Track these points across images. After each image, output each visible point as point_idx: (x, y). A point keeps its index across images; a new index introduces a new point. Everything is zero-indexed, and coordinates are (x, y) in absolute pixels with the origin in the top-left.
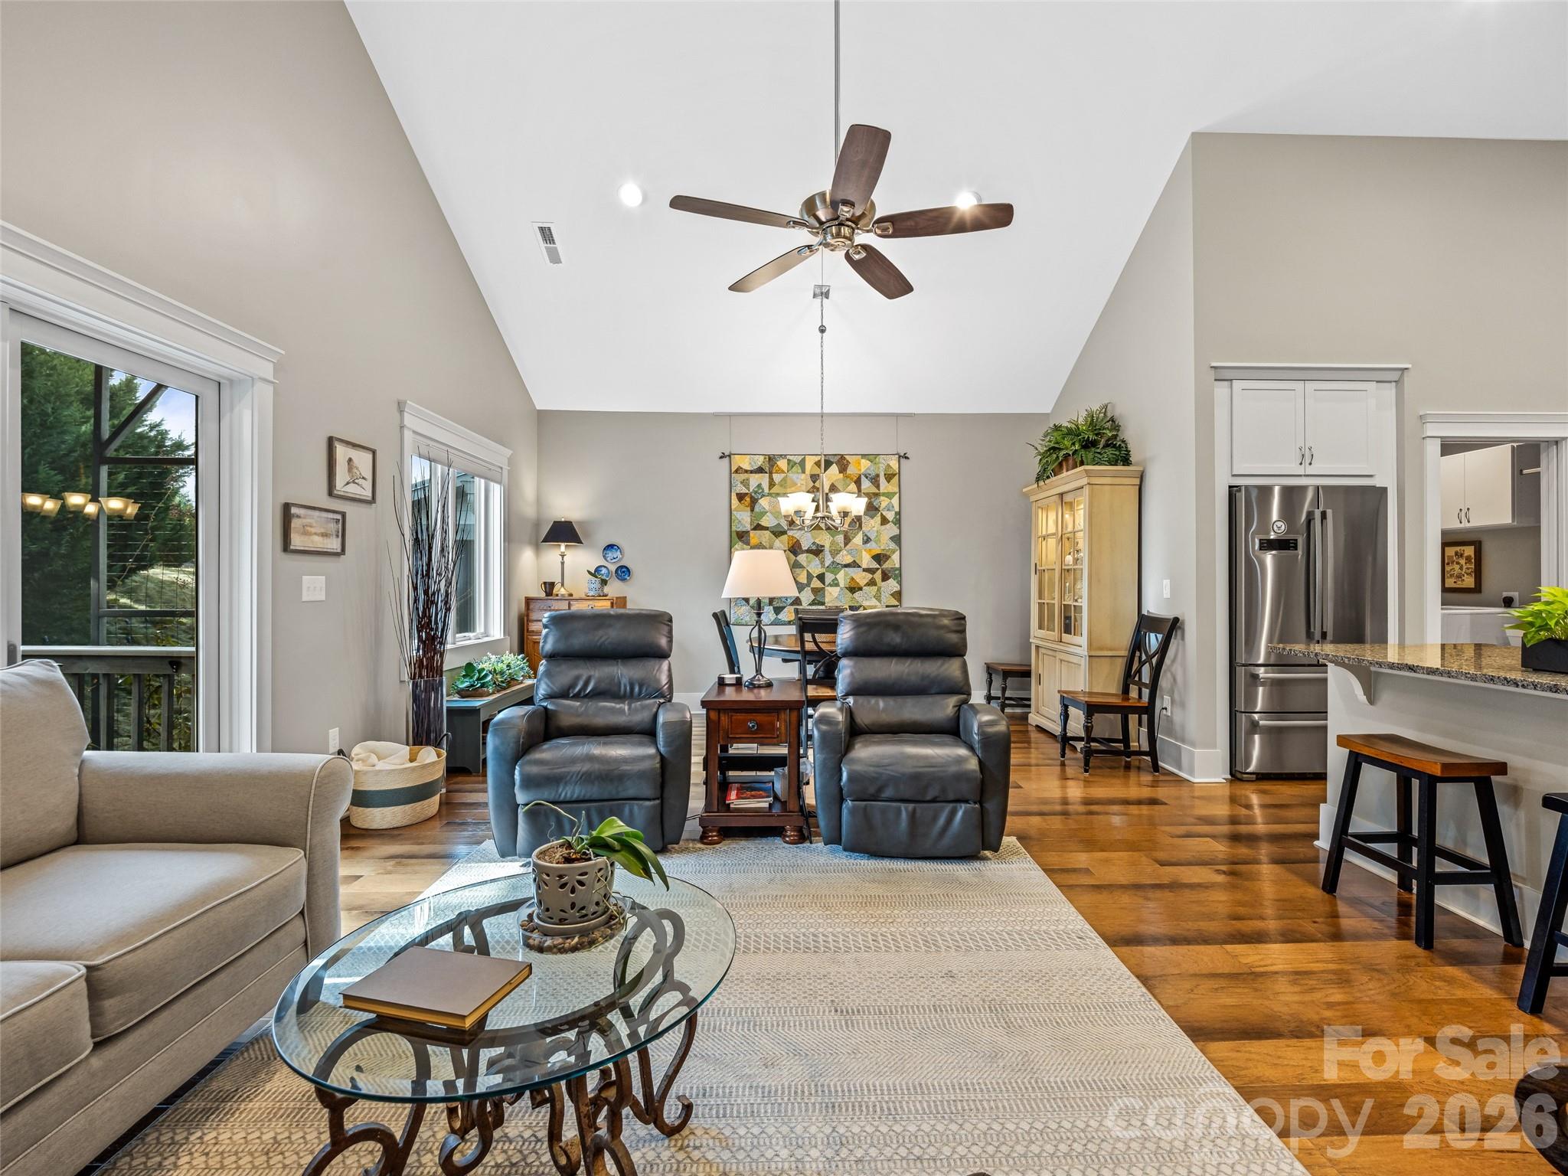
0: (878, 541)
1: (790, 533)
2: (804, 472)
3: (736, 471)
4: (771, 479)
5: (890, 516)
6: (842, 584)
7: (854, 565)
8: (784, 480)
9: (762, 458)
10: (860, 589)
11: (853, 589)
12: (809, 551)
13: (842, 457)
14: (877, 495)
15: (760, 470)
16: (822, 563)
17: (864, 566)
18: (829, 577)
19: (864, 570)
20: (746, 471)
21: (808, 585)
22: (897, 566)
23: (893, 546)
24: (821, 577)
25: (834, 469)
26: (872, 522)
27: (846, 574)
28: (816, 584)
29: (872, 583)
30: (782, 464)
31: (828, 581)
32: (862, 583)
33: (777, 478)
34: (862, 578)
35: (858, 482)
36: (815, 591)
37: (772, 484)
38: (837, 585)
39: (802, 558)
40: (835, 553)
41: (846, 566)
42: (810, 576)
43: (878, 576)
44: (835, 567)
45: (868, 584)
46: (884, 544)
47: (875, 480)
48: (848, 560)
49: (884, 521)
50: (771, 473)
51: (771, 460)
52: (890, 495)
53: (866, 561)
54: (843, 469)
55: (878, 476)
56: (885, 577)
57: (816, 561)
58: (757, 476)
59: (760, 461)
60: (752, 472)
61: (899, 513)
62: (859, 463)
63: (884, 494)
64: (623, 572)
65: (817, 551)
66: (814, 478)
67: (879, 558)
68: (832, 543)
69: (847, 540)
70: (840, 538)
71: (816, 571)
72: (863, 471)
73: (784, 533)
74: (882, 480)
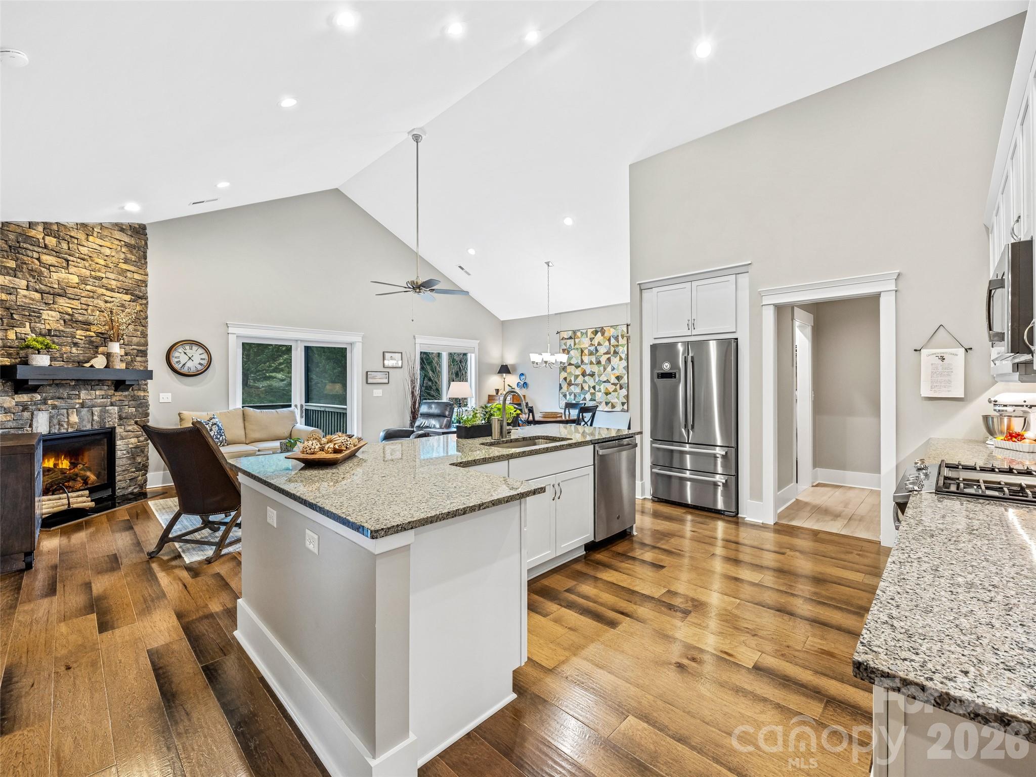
0: (618, 369)
1: (582, 366)
2: (587, 337)
3: (562, 339)
4: (575, 341)
5: (623, 356)
6: (602, 391)
7: (608, 381)
8: (580, 341)
9: (571, 332)
10: (610, 393)
11: (607, 394)
12: (589, 375)
13: (602, 328)
14: (617, 346)
15: (571, 338)
16: (595, 380)
17: (612, 382)
18: (597, 388)
19: (612, 384)
20: (566, 339)
21: (589, 391)
22: (627, 382)
23: (625, 372)
24: (594, 388)
25: (599, 334)
26: (615, 359)
27: (604, 386)
28: (592, 391)
29: (615, 391)
30: (579, 334)
31: (597, 389)
32: (611, 390)
33: (577, 341)
34: (611, 388)
35: (609, 340)
36: (592, 394)
37: (575, 344)
38: (600, 391)
39: (587, 378)
40: (600, 376)
41: (604, 382)
42: (589, 387)
43: (618, 387)
44: (600, 382)
45: (613, 391)
46: (621, 371)
47: (617, 338)
48: (605, 379)
49: (621, 359)
50: (575, 339)
51: (574, 332)
52: (623, 346)
53: (613, 380)
54: (603, 334)
55: (618, 336)
56: (621, 388)
57: (592, 379)
58: (569, 340)
59: (570, 333)
60: (568, 339)
61: (628, 354)
62: (610, 330)
63: (621, 345)
64: (525, 385)
65: (592, 375)
66: (591, 339)
67: (618, 378)
68: (599, 371)
69: (605, 369)
70: (602, 368)
71: (592, 384)
72: (611, 334)
73: (580, 366)
74: (620, 338)
